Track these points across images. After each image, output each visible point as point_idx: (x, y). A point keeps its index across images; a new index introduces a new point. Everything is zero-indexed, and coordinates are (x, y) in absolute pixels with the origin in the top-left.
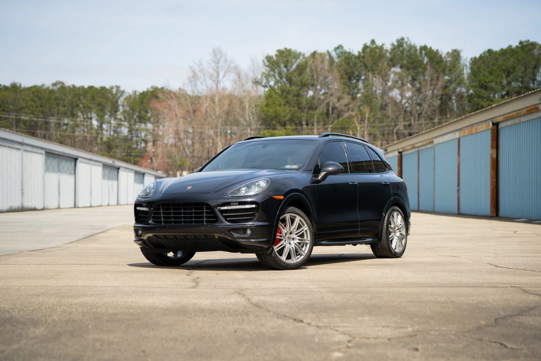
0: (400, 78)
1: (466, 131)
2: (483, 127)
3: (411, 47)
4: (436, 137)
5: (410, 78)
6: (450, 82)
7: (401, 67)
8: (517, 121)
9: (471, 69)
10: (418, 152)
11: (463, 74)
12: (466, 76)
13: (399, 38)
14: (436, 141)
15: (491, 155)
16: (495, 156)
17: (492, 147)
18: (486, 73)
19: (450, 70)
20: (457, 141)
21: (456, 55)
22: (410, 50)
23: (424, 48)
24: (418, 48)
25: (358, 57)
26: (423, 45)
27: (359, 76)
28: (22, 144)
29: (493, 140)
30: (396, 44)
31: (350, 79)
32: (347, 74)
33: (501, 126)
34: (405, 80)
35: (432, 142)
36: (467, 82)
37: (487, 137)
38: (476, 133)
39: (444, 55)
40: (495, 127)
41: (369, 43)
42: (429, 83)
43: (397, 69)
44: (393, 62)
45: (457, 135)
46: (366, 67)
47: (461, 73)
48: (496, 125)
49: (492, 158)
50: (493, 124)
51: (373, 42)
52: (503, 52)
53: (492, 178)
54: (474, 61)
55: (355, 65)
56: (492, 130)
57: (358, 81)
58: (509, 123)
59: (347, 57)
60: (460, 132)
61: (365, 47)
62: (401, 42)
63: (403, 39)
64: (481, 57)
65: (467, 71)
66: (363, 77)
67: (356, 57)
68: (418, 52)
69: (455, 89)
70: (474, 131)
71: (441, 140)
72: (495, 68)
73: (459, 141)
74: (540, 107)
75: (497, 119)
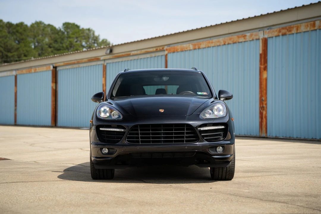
1: (25, 71)
2: (44, 68)
15: (52, 87)
16: (54, 88)
17: (53, 82)
20: (14, 78)
29: (52, 78)
33: (58, 69)
37: (49, 76)
38: (35, 72)
40: (54, 69)
45: (14, 73)
48: (55, 68)
50: (54, 67)
53: (52, 101)
56: (53, 71)
60: (17, 71)
70: (32, 71)
73: (16, 77)
74: (102, 58)
75: (57, 65)
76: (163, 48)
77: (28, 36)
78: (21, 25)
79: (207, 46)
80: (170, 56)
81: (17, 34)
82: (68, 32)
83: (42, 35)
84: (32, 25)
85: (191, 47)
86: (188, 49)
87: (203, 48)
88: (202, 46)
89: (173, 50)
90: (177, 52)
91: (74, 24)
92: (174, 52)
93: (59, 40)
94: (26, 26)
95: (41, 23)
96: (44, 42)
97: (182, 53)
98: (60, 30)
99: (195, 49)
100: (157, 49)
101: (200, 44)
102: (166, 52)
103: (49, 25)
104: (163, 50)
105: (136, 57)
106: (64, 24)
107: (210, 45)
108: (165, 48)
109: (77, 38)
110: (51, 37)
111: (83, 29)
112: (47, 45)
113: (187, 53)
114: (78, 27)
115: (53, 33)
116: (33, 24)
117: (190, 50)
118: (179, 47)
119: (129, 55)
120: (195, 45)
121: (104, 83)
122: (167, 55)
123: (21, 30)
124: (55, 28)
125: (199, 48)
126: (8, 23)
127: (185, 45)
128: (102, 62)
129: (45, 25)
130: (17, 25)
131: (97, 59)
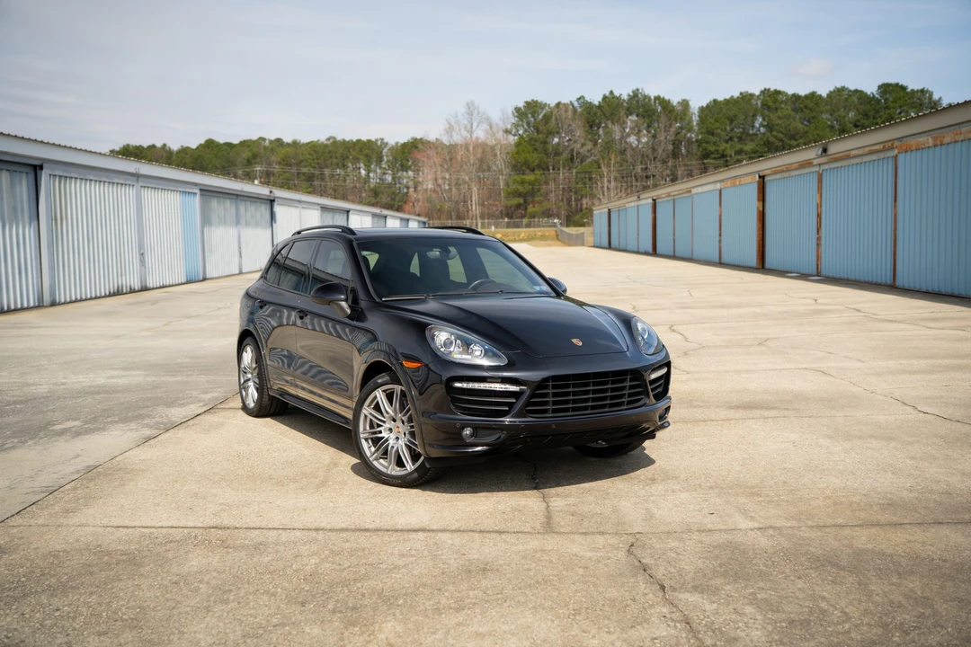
0: (636, 126)
1: (729, 183)
2: (748, 179)
3: (646, 97)
4: (694, 187)
5: (645, 125)
6: (681, 128)
7: (637, 116)
8: (786, 175)
9: (699, 116)
10: (674, 200)
11: (692, 121)
12: (695, 123)
13: (635, 89)
14: (694, 191)
15: (758, 208)
16: (761, 209)
17: (759, 200)
18: (712, 121)
19: (681, 119)
20: (718, 192)
21: (685, 104)
22: (644, 100)
23: (657, 98)
24: (652, 98)
25: (600, 107)
26: (657, 95)
27: (600, 123)
28: (299, 201)
29: (759, 193)
30: (631, 94)
31: (591, 127)
32: (588, 123)
33: (766, 179)
34: (642, 127)
35: (690, 191)
36: (696, 128)
37: (754, 189)
38: (740, 185)
39: (675, 104)
40: (761, 180)
41: (607, 94)
42: (663, 130)
43: (634, 118)
44: (629, 112)
45: (718, 186)
46: (605, 115)
47: (690, 121)
48: (762, 178)
49: (759, 212)
50: (760, 177)
51: (611, 92)
52: (727, 102)
53: (758, 230)
54: (702, 110)
55: (595, 114)
56: (758, 182)
57: (599, 128)
58: (778, 176)
59: (588, 107)
60: (722, 183)
61: (605, 98)
62: (636, 94)
63: (638, 90)
64: (708, 106)
65: (695, 119)
66: (603, 125)
67: (596, 107)
68: (652, 101)
69: (686, 135)
70: (738, 183)
71: (700, 190)
72: (720, 116)
73: (720, 191)
74: (815, 162)
75: (765, 173)
76: (892, 145)
77: (822, 112)
78: (813, 96)
79: (953, 140)
80: (901, 158)
81: (805, 110)
82: (886, 100)
83: (845, 108)
84: (830, 95)
85: (931, 142)
86: (927, 145)
87: (948, 144)
88: (947, 140)
89: (905, 148)
90: (911, 151)
91: (897, 84)
92: (906, 152)
93: (871, 114)
94: (820, 96)
95: (843, 89)
96: (846, 119)
97: (919, 153)
98: (874, 96)
99: (935, 146)
100: (884, 147)
101: (944, 137)
102: (896, 151)
103: (856, 91)
104: (892, 148)
105: (858, 160)
106: (880, 87)
107: (957, 138)
108: (896, 143)
109: (900, 107)
110: (858, 110)
111: (912, 90)
112: (850, 123)
113: (925, 151)
114: (903, 88)
115: (861, 104)
116: (831, 92)
117: (929, 147)
118: (913, 142)
119: (848, 157)
120: (935, 139)
121: (819, 202)
122: (897, 156)
123: (811, 105)
124: (866, 94)
125: (942, 145)
126: (794, 95)
127: (921, 139)
128: (817, 169)
129: (850, 91)
130: (806, 97)
131: (808, 164)
